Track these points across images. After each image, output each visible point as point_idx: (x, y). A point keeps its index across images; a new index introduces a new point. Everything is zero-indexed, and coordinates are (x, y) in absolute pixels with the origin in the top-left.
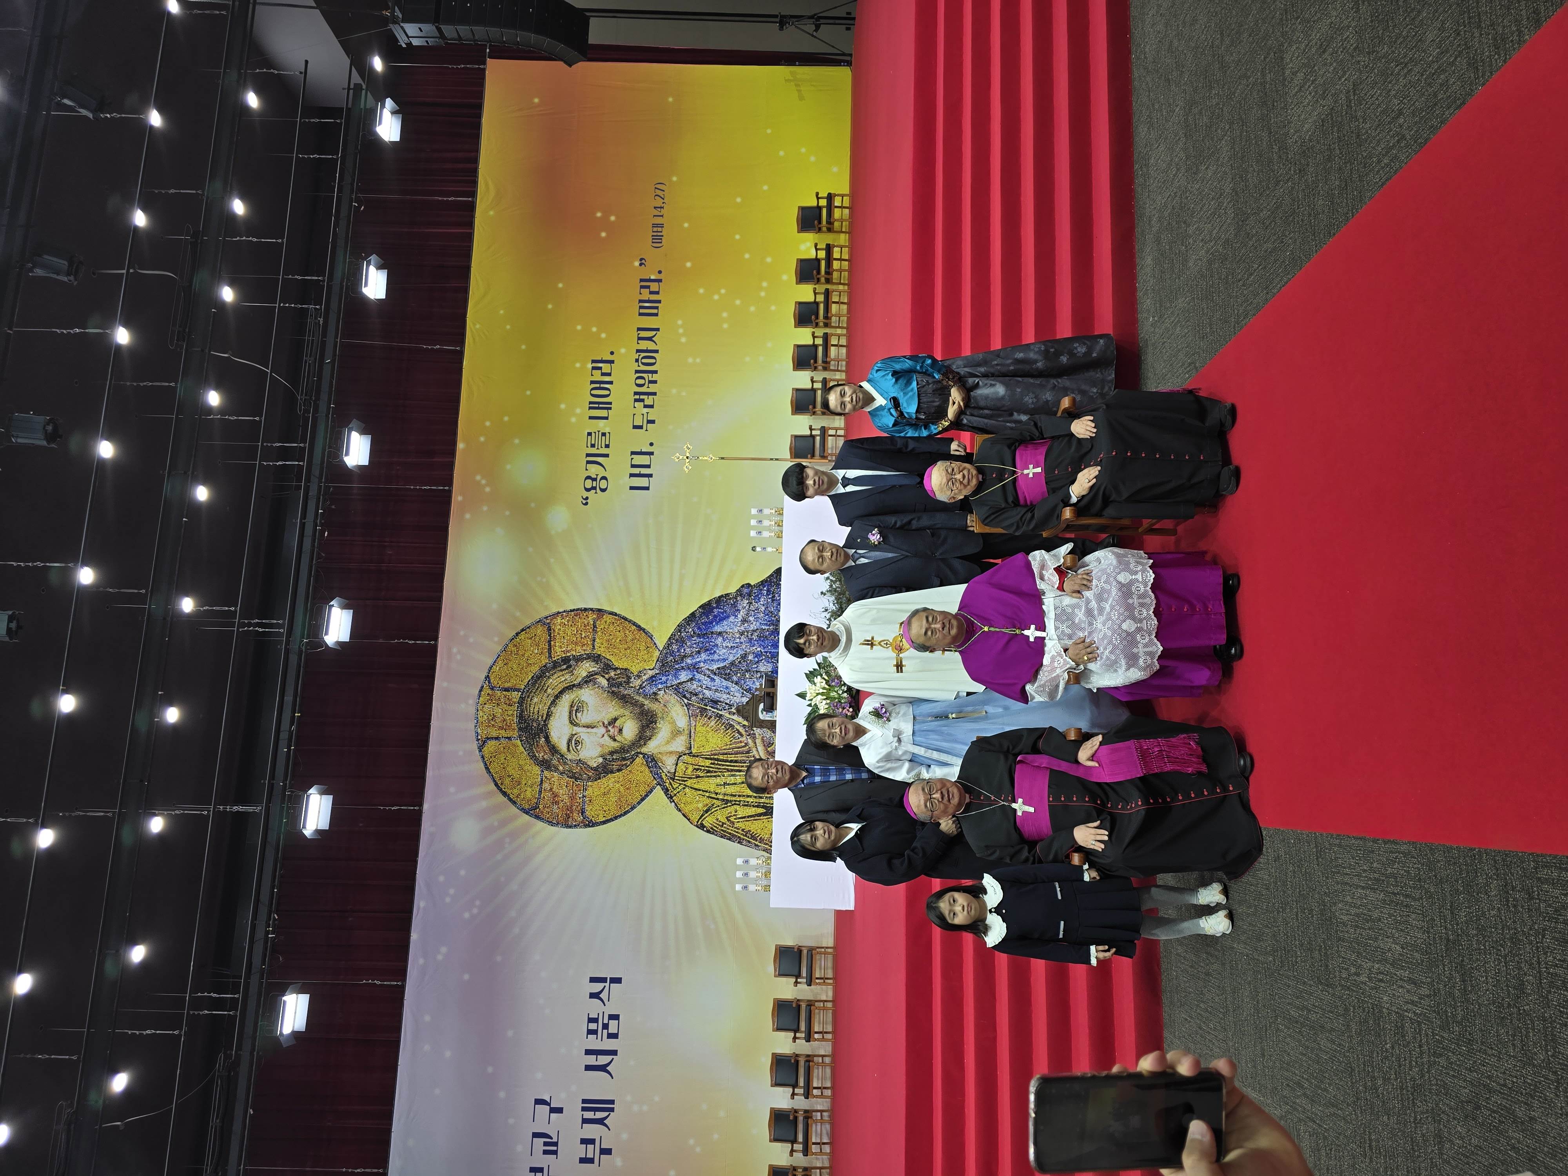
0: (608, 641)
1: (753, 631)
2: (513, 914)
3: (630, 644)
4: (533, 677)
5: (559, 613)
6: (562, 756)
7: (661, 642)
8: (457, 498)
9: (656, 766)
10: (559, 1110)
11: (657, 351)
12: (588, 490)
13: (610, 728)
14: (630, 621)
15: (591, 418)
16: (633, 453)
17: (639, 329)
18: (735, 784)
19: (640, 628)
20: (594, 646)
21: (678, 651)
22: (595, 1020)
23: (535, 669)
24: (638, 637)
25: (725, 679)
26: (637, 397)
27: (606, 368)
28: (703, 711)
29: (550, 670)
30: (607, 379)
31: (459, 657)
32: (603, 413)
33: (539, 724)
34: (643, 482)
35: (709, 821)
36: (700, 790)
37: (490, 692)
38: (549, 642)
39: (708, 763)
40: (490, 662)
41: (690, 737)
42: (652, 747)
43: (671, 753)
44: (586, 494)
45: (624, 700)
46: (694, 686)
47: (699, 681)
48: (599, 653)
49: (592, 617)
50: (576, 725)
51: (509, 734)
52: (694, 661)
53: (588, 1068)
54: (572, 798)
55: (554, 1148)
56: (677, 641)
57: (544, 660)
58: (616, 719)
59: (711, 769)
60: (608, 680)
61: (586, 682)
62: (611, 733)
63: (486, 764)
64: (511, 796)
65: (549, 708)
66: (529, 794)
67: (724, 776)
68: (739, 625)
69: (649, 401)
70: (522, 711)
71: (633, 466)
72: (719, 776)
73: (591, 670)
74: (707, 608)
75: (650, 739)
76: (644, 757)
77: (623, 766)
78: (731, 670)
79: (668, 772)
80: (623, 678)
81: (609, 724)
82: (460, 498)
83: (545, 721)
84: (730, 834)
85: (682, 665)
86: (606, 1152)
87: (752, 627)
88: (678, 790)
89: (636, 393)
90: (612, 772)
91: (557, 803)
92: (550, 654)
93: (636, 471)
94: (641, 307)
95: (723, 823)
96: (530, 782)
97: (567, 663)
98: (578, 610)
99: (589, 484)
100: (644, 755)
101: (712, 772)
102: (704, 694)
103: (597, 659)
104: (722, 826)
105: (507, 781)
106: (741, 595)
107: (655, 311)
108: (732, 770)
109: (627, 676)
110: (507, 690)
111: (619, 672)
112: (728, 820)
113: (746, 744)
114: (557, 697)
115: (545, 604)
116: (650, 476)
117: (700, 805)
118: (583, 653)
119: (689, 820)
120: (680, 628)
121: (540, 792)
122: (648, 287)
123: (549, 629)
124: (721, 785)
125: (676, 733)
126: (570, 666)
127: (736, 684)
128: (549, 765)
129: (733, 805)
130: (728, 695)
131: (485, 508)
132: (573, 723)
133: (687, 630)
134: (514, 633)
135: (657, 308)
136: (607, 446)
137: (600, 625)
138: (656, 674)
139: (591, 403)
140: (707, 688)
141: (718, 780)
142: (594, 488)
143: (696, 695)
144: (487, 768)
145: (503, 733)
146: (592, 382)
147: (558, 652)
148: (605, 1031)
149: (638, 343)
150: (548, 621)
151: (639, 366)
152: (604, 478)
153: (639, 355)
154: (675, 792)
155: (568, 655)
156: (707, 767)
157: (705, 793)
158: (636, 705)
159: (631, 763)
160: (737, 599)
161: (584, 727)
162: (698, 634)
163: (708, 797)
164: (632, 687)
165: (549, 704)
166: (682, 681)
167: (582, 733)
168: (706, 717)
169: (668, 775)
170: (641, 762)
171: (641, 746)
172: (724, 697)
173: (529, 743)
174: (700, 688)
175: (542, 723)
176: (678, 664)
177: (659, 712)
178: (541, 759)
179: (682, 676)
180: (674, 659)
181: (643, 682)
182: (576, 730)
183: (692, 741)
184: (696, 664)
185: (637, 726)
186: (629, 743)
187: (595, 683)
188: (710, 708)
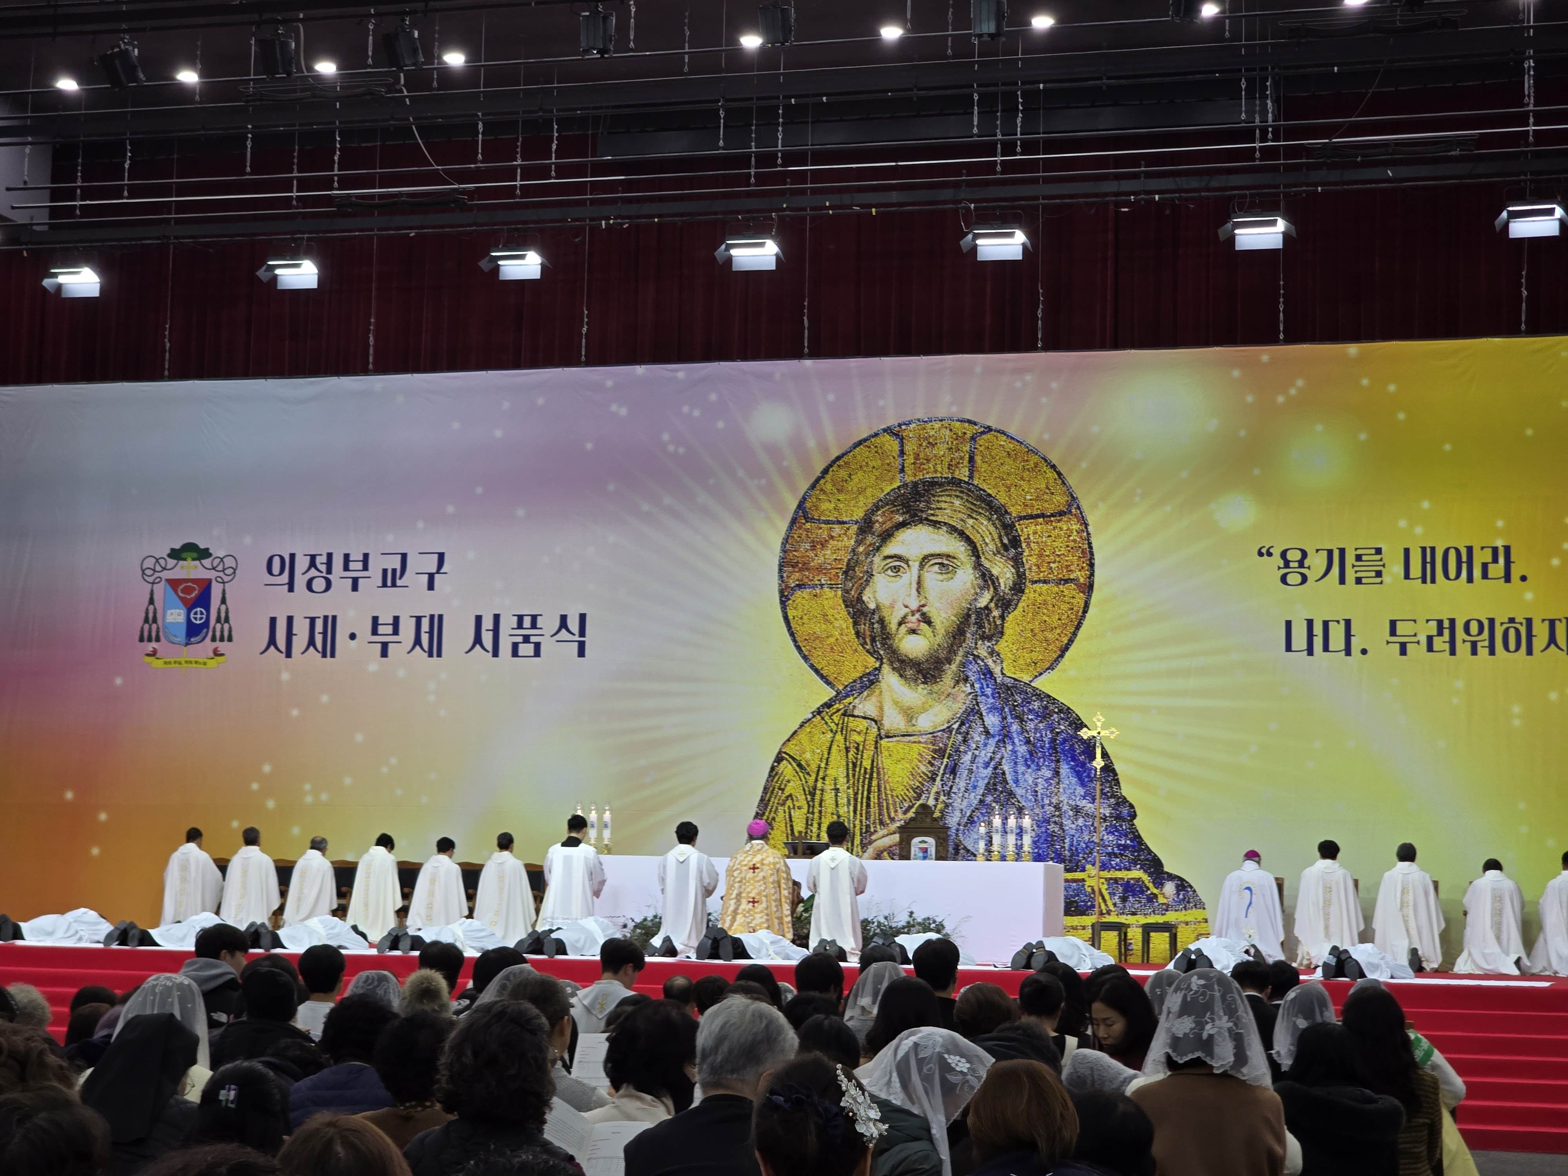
0: (1045, 603)
1: (1061, 826)
2: (667, 500)
3: (1040, 636)
4: (990, 495)
5: (1086, 525)
6: (878, 549)
7: (1044, 684)
8: (1265, 354)
9: (864, 688)
10: (431, 586)
11: (1530, 652)
12: (1284, 555)
13: (917, 616)
14: (1075, 634)
15: (1407, 551)
16: (1348, 623)
18: (837, 805)
19: (1065, 649)
20: (1036, 582)
21: (1030, 711)
22: (534, 626)
23: (1002, 498)
24: (1051, 647)
25: (989, 783)
26: (1446, 624)
27: (1497, 569)
28: (941, 753)
29: (1000, 520)
30: (1477, 572)
31: (1018, 384)
32: (1416, 571)
33: (922, 511)
34: (1299, 639)
35: (787, 769)
36: (829, 753)
37: (968, 435)
38: (1042, 516)
39: (867, 764)
40: (1012, 431)
41: (903, 736)
42: (890, 679)
43: (881, 708)
44: (1277, 552)
45: (958, 634)
46: (977, 736)
47: (985, 745)
48: (1027, 591)
49: (1081, 576)
50: (922, 566)
51: (909, 470)
52: (1015, 735)
53: (479, 619)
54: (820, 569)
55: (389, 583)
56: (1046, 708)
57: (1014, 511)
58: (929, 622)
59: (857, 769)
60: (987, 607)
61: (983, 576)
62: (910, 618)
63: (865, 440)
64: (822, 481)
65: (945, 524)
66: (825, 506)
67: (848, 788)
68: (1070, 802)
69: (1440, 643)
70: (941, 485)
71: (1326, 624)
72: (848, 781)
73: (1001, 581)
75: (901, 676)
76: (876, 669)
77: (864, 639)
78: (1002, 792)
79: (854, 707)
80: (990, 629)
81: (923, 615)
82: (1265, 358)
83: (927, 519)
84: (769, 800)
85: (1009, 717)
86: (384, 653)
87: (1067, 823)
88: (829, 721)
89: (1452, 622)
90: (856, 623)
91: (813, 548)
92: (1025, 518)
93: (1318, 629)
95: (783, 790)
96: (841, 506)
97: (1012, 544)
98: (1092, 554)
99: (1294, 556)
100: (878, 669)
101: (854, 770)
102: (966, 752)
103: (1018, 588)
104: (780, 789)
105: (843, 473)
106: (1118, 804)
108: (856, 800)
109: (992, 635)
110: (972, 460)
111: (999, 622)
112: (787, 797)
113: (892, 820)
114: (962, 535)
115: (1100, 505)
116: (1310, 651)
117: (808, 756)
118: (1027, 567)
119: (789, 740)
120: (1065, 711)
121: (827, 522)
123: (1061, 513)
124: (835, 784)
125: (910, 715)
126: (1006, 548)
127: (981, 802)
128: (865, 532)
129: (808, 803)
130: (963, 789)
131: (1250, 399)
132: (925, 559)
133: (1062, 722)
134: (1054, 462)
136: (1359, 581)
137: (1069, 590)
138: (995, 679)
139: (1433, 549)
140: (975, 757)
141: (842, 780)
142: (1287, 564)
143: (965, 741)
144: (859, 443)
145: (910, 460)
146: (1470, 549)
147: (1026, 530)
148: (521, 639)
149: (1543, 620)
150: (1073, 511)
151: (1502, 624)
152: (1304, 579)
153: (1521, 624)
154: (827, 718)
155: (1024, 545)
156: (861, 762)
157: (824, 761)
158: (949, 652)
159: (868, 651)
160: (1111, 797)
161: (919, 577)
162: (1056, 740)
163: (819, 767)
164: (976, 644)
165: (951, 522)
166: (985, 719)
167: (910, 575)
168: (933, 758)
169: (851, 707)
170: (869, 665)
171: (891, 663)
172: (961, 783)
173: (896, 499)
174: (974, 746)
175: (924, 516)
176: (1011, 712)
177: (939, 687)
178: (874, 518)
179: (993, 719)
180: (1017, 706)
181: (983, 660)
182: (915, 566)
183: (897, 738)
184: (1011, 738)
185: (920, 655)
186: (895, 646)
187: (982, 588)
188: (945, 763)
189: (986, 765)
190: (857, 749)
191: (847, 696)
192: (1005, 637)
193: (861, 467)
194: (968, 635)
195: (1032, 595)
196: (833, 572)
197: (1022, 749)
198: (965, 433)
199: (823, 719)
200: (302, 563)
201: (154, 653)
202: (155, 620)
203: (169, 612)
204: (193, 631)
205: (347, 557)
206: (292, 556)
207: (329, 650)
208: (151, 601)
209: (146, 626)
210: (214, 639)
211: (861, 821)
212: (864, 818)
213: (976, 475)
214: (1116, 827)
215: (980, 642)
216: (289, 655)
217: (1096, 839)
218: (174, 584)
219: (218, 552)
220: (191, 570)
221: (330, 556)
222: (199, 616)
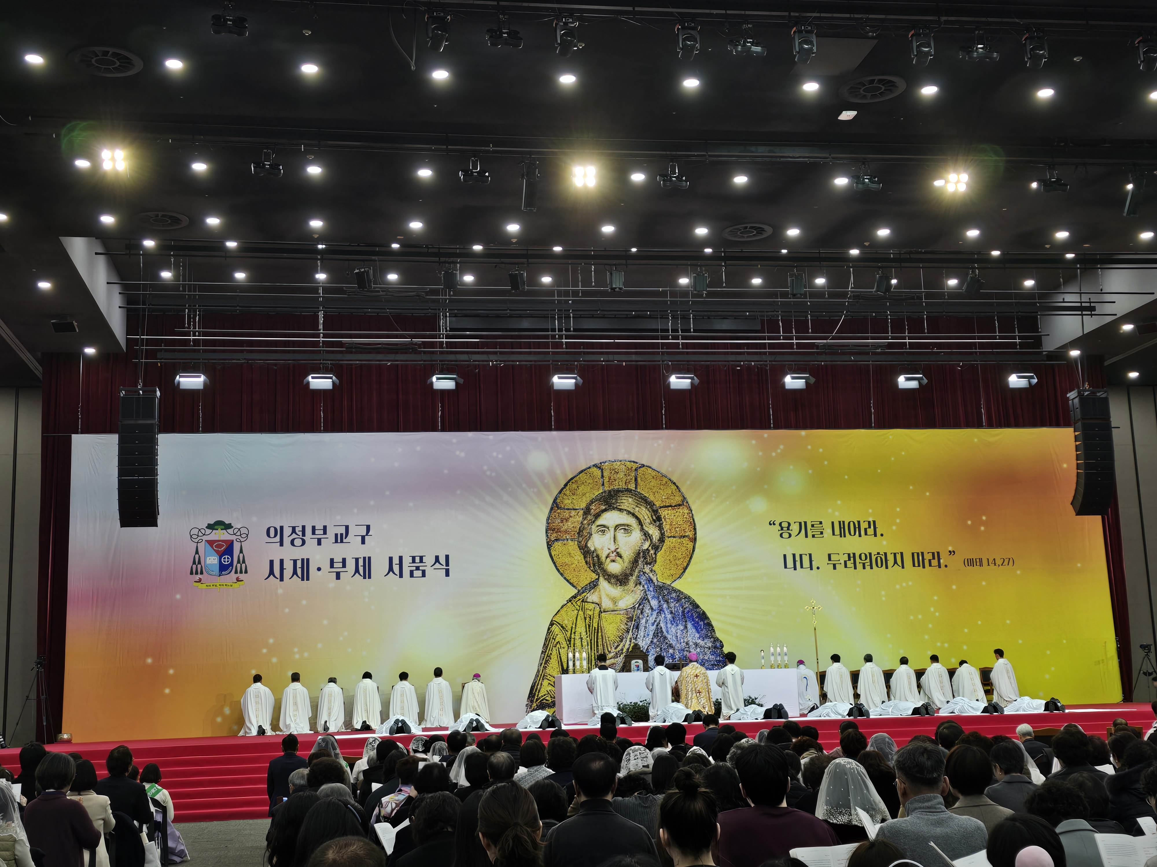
0: (675, 547)
1: (690, 652)
2: (488, 499)
3: (673, 562)
4: (646, 497)
5: (691, 511)
6: (594, 522)
7: (677, 585)
8: (766, 434)
9: (591, 588)
10: (363, 542)
11: (887, 567)
12: (780, 524)
13: (615, 553)
14: (689, 561)
15: (833, 523)
16: (810, 555)
17: (902, 554)
18: (582, 646)
19: (685, 569)
20: (670, 537)
22: (421, 561)
23: (651, 498)
24: (679, 568)
25: (654, 633)
26: (852, 555)
27: (871, 531)
28: (630, 619)
29: (651, 508)
30: (863, 532)
31: (656, 445)
32: (837, 532)
33: (614, 504)
34: (790, 563)
35: (556, 629)
36: (576, 621)
37: (634, 468)
38: (671, 506)
39: (595, 625)
40: (654, 467)
41: (612, 611)
42: (603, 584)
43: (600, 598)
44: (777, 523)
45: (635, 562)
46: (647, 610)
47: (652, 615)
48: (666, 541)
49: (691, 534)
50: (615, 530)
51: (606, 485)
52: (665, 610)
53: (391, 559)
54: (566, 532)
55: (339, 541)
56: (678, 596)
57: (658, 504)
58: (621, 557)
59: (591, 628)
60: (647, 549)
61: (645, 534)
62: (611, 554)
63: (585, 470)
64: (564, 490)
65: (625, 510)
66: (566, 501)
67: (587, 637)
68: (693, 641)
69: (850, 564)
70: (622, 492)
71: (801, 556)
72: (587, 634)
73: (653, 536)
74: (703, 616)
75: (609, 582)
76: (596, 579)
77: (590, 564)
78: (661, 637)
79: (587, 598)
80: (650, 560)
81: (617, 553)
82: (766, 435)
83: (616, 508)
84: (548, 645)
85: (662, 601)
86: (338, 577)
87: (692, 650)
88: (575, 605)
89: (854, 554)
90: (585, 557)
91: (562, 521)
92: (662, 507)
93: (798, 558)
94: (918, 554)
95: (555, 639)
96: (575, 501)
97: (657, 520)
98: (695, 524)
99: (785, 525)
100: (598, 579)
101: (589, 628)
102: (642, 618)
103: (662, 540)
104: (553, 639)
105: (574, 486)
106: (714, 641)
107: (916, 564)
108: (591, 643)
109: (652, 562)
110: (636, 480)
111: (654, 556)
112: (557, 643)
113: (610, 652)
114: (633, 515)
115: (697, 501)
116: (795, 569)
117: (566, 622)
118: (665, 530)
119: (556, 614)
120: (687, 597)
121: (568, 509)
122: (934, 558)
123: (680, 505)
124: (581, 636)
125: (615, 601)
126: (655, 522)
127: (652, 642)
128: (587, 514)
130: (642, 636)
131: (760, 454)
132: (617, 527)
133: (686, 603)
134: (675, 481)
135: (919, 566)
136: (813, 536)
137: (685, 541)
138: (654, 583)
139: (844, 522)
140: (647, 621)
141: (584, 634)
142: (782, 529)
143: (642, 613)
144: (582, 472)
145: (606, 480)
146: (859, 522)
147: (663, 513)
148: (414, 568)
149: (891, 553)
150: (685, 504)
151: (875, 555)
152: (790, 536)
153: (883, 555)
154: (574, 603)
155: (663, 520)
156: (593, 625)
157: (574, 624)
158: (631, 571)
159: (592, 571)
160: (712, 638)
161: (614, 535)
162: (684, 611)
163: (572, 628)
164: (644, 567)
165: (628, 509)
166: (651, 602)
167: (610, 534)
168: (627, 621)
169: (586, 597)
170: (593, 577)
171: (604, 576)
172: (641, 633)
173: (601, 498)
174: (646, 615)
175: (615, 506)
176: (663, 598)
177: (628, 587)
178: (591, 507)
179: (654, 602)
180: (665, 595)
181: (648, 574)
182: (612, 530)
183: (610, 612)
184: (663, 611)
185: (617, 572)
186: (605, 568)
187: (644, 540)
188: (633, 624)
189: (653, 624)
190: (590, 618)
191: (583, 592)
192: (657, 563)
193: (583, 483)
194: (640, 562)
195: (668, 543)
196: (573, 533)
197: (669, 616)
198: (632, 467)
199: (572, 603)
200: (287, 531)
201: (200, 581)
202: (199, 563)
203: (208, 558)
204: (223, 568)
205: (314, 528)
206: (282, 528)
207: (305, 576)
208: (197, 552)
209: (194, 566)
210: (236, 572)
211: (594, 653)
212: (596, 652)
213: (638, 487)
214: (715, 652)
215: (645, 566)
216: (282, 579)
217: (706, 658)
218: (211, 543)
219: (236, 525)
220: (220, 535)
221: (304, 527)
222: (226, 560)
